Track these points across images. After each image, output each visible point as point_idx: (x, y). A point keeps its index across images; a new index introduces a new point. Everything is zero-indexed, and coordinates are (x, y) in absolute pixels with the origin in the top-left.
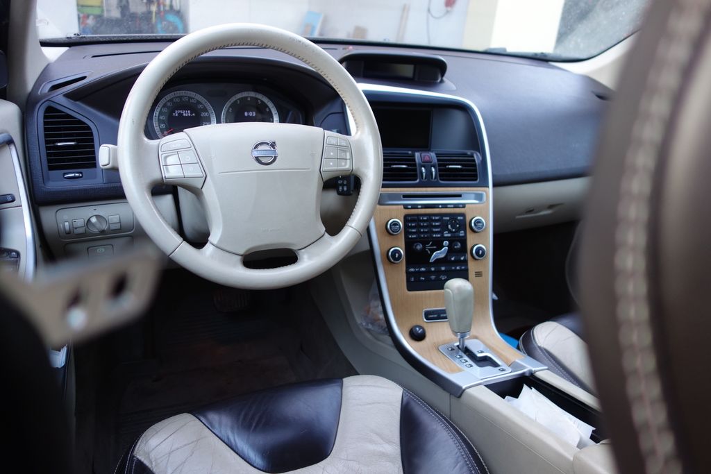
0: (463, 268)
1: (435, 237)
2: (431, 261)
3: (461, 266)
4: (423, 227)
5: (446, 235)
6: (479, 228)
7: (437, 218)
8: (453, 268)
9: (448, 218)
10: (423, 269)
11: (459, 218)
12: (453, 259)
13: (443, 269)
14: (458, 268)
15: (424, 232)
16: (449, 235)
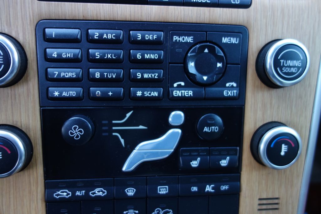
0: (224, 188)
1: (143, 98)
2: (124, 169)
3: (218, 182)
4: (103, 63)
5: (177, 93)
6: (290, 76)
7: (150, 36)
8: (195, 189)
9: (190, 39)
10: (99, 192)
11: (225, 40)
12: (195, 164)
13: (163, 190)
14: (209, 188)
15: (103, 82)
16: (191, 93)
